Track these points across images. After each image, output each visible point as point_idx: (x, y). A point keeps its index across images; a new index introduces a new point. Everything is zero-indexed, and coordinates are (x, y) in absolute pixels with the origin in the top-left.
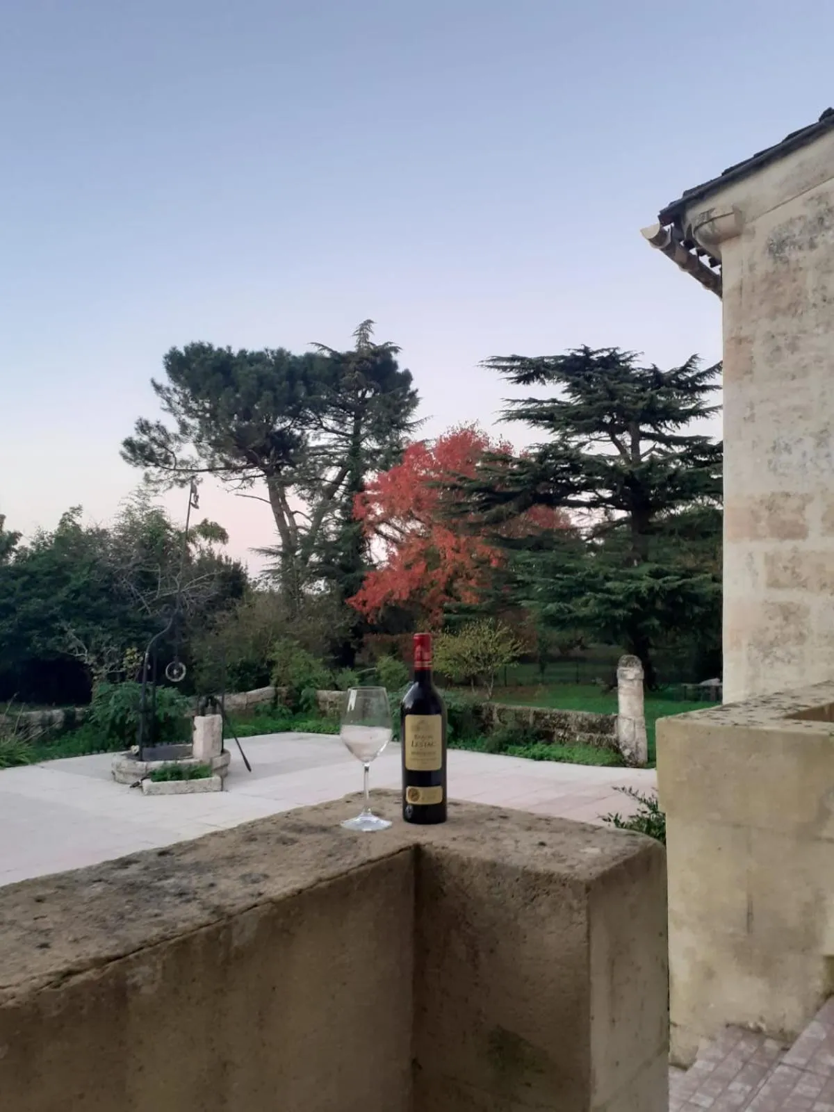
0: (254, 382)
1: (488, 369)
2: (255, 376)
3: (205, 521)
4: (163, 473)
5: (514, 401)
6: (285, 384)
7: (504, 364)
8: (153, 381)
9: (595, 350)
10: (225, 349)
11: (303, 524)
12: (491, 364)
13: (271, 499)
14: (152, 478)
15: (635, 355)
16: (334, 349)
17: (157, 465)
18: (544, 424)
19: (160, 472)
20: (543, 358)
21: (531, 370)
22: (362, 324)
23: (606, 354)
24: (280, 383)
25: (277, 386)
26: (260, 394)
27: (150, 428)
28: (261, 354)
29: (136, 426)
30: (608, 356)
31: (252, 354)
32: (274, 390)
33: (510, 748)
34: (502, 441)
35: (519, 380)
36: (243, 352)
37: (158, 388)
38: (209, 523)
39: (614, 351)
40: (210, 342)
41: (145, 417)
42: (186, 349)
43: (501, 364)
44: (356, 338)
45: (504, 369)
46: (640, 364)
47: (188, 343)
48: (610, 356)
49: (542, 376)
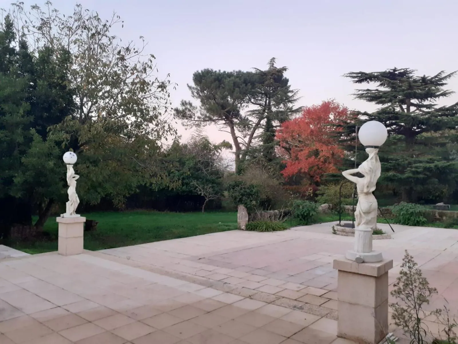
0: (232, 85)
1: (346, 77)
2: (232, 82)
3: (224, 141)
4: (189, 122)
5: (359, 90)
6: (244, 85)
7: (355, 75)
8: (188, 85)
9: (398, 69)
10: (218, 71)
11: (241, 142)
12: (348, 75)
13: (231, 132)
14: (185, 124)
15: (414, 71)
16: (261, 70)
17: (187, 119)
18: (366, 99)
19: (188, 121)
20: (372, 73)
21: (363, 77)
22: (271, 60)
23: (402, 71)
24: (241, 85)
25: (241, 86)
26: (234, 89)
27: (186, 104)
28: (231, 73)
29: (181, 103)
30: (403, 72)
31: (228, 73)
32: (239, 88)
33: (455, 226)
34: (344, 106)
35: (357, 82)
36: (225, 72)
37: (190, 88)
38: (225, 142)
39: (406, 70)
40: (212, 68)
41: (184, 100)
42: (202, 71)
43: (352, 75)
44: (269, 65)
45: (354, 77)
46: (417, 75)
47: (203, 69)
48: (404, 72)
49: (368, 80)
